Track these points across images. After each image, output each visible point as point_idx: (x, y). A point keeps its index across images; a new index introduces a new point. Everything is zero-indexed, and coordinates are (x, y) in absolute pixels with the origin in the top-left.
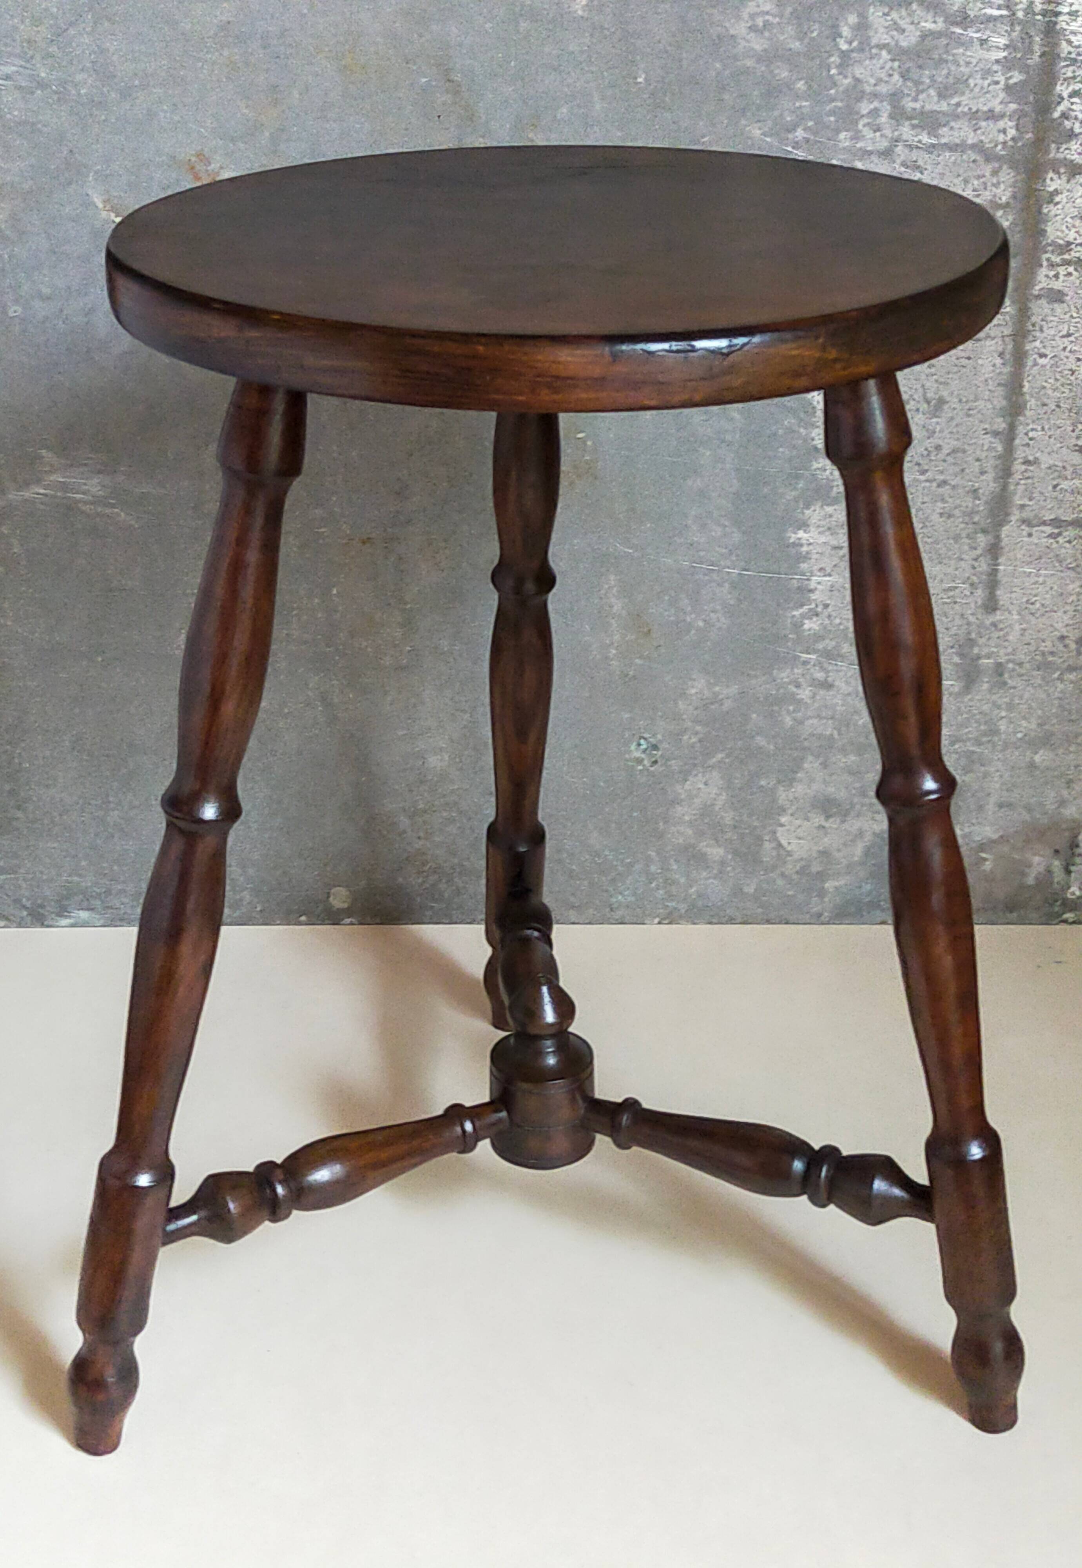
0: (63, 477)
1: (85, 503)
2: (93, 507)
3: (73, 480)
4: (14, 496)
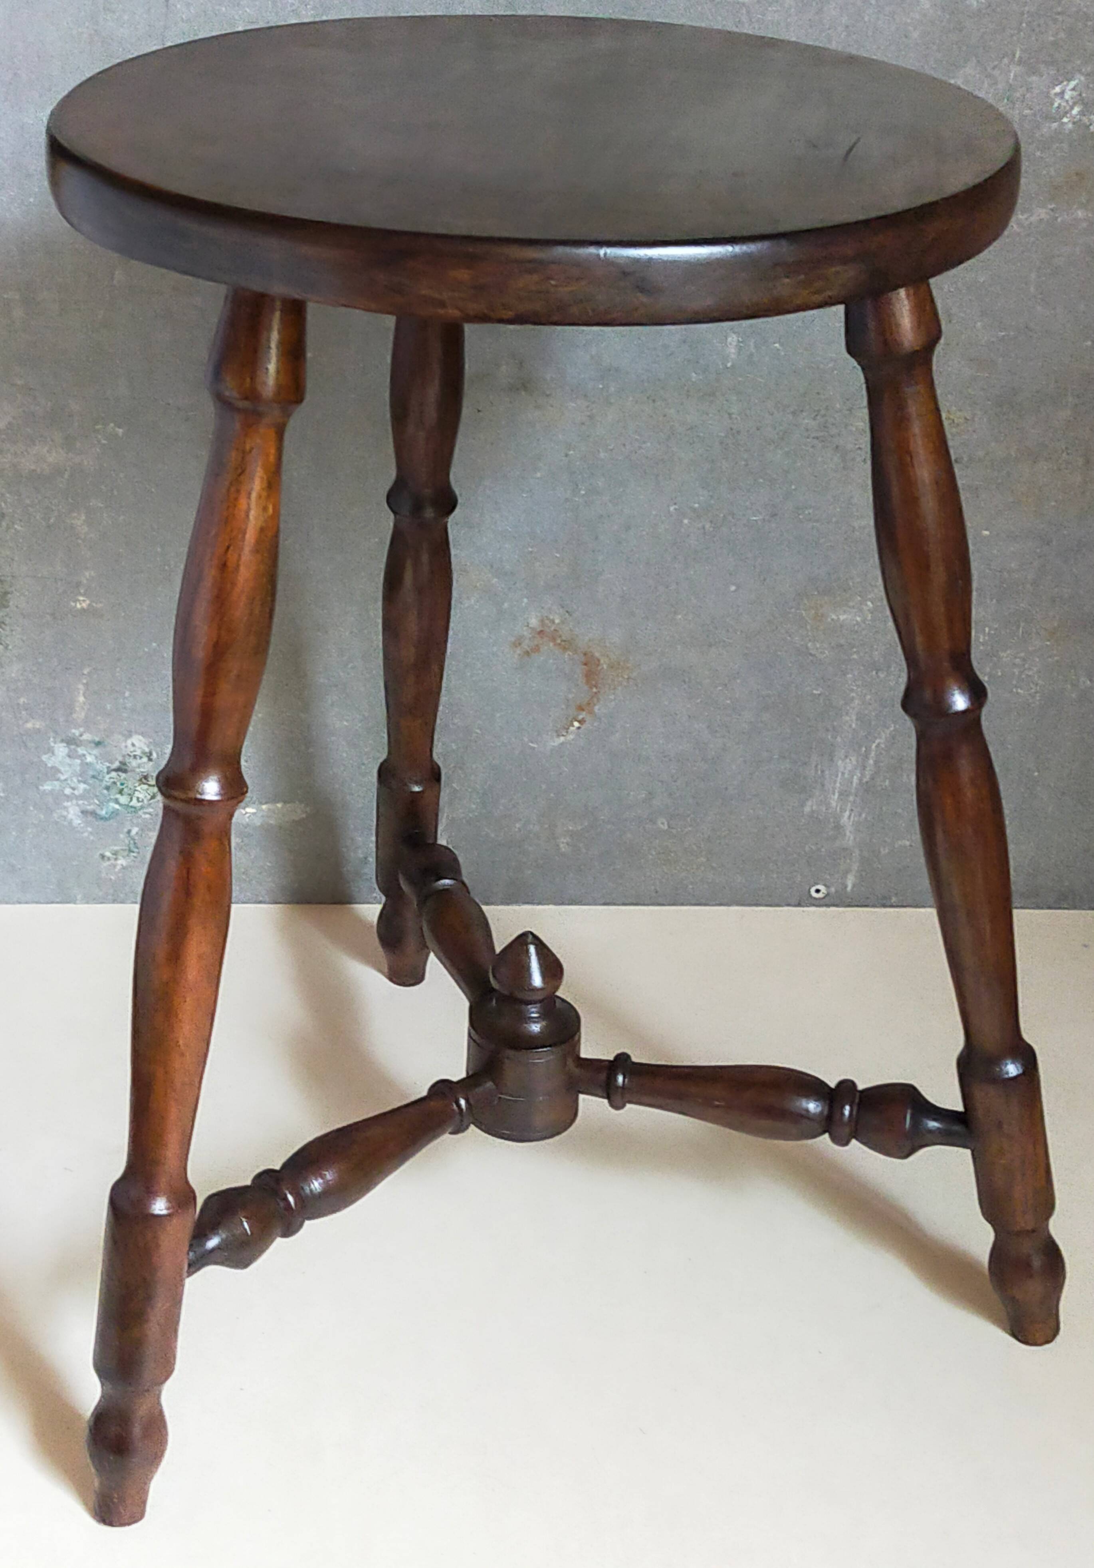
0: (834, 794)
1: (863, 775)
2: (868, 769)
3: (838, 785)
4: (849, 838)
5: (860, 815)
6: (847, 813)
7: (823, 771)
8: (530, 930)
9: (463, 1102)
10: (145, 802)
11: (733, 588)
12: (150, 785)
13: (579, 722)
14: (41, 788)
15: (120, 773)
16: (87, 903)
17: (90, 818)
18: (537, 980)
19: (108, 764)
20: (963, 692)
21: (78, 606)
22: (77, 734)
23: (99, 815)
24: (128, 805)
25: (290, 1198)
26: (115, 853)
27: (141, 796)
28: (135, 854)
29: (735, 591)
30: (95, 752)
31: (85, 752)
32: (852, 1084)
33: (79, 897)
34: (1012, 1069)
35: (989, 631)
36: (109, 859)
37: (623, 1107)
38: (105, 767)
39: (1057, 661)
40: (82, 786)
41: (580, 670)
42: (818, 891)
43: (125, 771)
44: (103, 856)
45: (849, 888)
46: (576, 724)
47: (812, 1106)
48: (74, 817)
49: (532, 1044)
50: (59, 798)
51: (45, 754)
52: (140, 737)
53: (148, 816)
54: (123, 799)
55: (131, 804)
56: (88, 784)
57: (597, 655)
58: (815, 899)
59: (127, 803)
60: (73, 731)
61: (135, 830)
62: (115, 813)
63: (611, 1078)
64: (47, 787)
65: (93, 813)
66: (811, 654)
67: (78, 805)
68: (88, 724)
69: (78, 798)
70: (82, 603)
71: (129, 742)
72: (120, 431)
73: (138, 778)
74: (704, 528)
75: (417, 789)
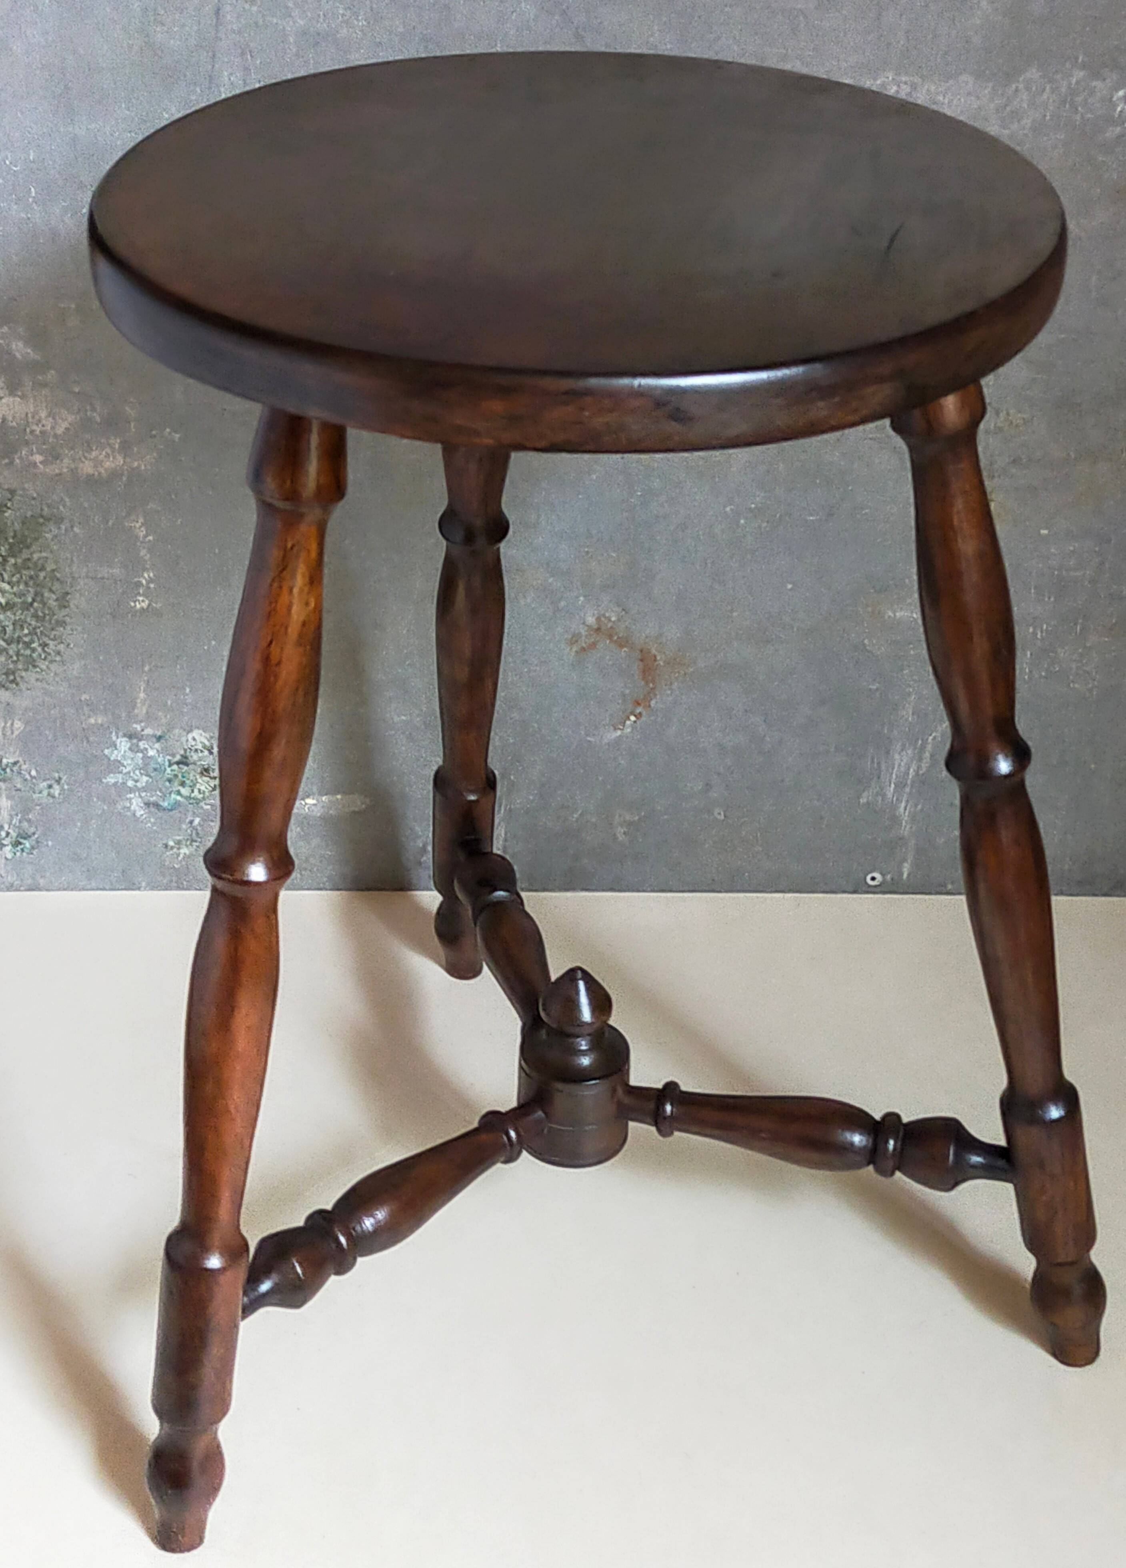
0: (890, 784)
1: (919, 767)
2: (925, 761)
3: (894, 776)
4: (906, 829)
5: (916, 806)
6: (903, 805)
7: (879, 763)
8: (579, 964)
9: (513, 1134)
10: (207, 794)
11: (790, 586)
12: (211, 778)
13: (635, 716)
14: (104, 780)
15: (181, 766)
16: (152, 889)
17: (152, 809)
18: (586, 1015)
19: (170, 758)
20: (1006, 756)
21: (138, 606)
22: (139, 728)
23: (161, 806)
24: (190, 798)
25: (343, 1240)
26: (179, 843)
27: (203, 788)
28: (197, 844)
29: (791, 590)
30: (157, 746)
31: (147, 746)
32: (898, 1116)
33: (144, 884)
34: (1055, 1113)
35: (1047, 627)
36: (172, 848)
37: (671, 1134)
38: (166, 760)
39: (1115, 656)
40: (145, 779)
41: (636, 668)
42: (873, 879)
43: (187, 765)
44: (166, 846)
45: (905, 876)
46: (633, 718)
47: (857, 1139)
48: (137, 808)
49: (580, 1077)
50: (122, 789)
51: (108, 748)
52: (201, 731)
53: (209, 807)
54: (185, 791)
55: (193, 795)
56: (150, 777)
57: (654, 651)
58: (870, 886)
59: (188, 795)
60: (135, 726)
61: (197, 821)
62: (177, 804)
63: (660, 1106)
64: (111, 779)
65: (157, 805)
66: (869, 652)
67: (141, 797)
68: (149, 718)
69: (139, 790)
70: (142, 603)
71: (190, 736)
72: (177, 436)
73: (199, 770)
74: (760, 527)
75: (472, 798)
